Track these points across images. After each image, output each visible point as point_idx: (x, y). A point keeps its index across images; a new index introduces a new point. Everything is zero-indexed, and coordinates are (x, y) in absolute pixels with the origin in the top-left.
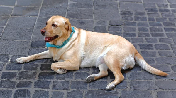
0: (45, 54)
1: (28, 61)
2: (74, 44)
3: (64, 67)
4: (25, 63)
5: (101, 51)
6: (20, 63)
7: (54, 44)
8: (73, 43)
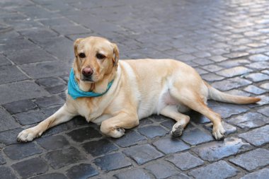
0: (62, 115)
1: (40, 134)
2: (122, 84)
3: (121, 123)
4: (37, 138)
5: (160, 86)
6: (28, 142)
7: (90, 91)
8: (120, 83)
